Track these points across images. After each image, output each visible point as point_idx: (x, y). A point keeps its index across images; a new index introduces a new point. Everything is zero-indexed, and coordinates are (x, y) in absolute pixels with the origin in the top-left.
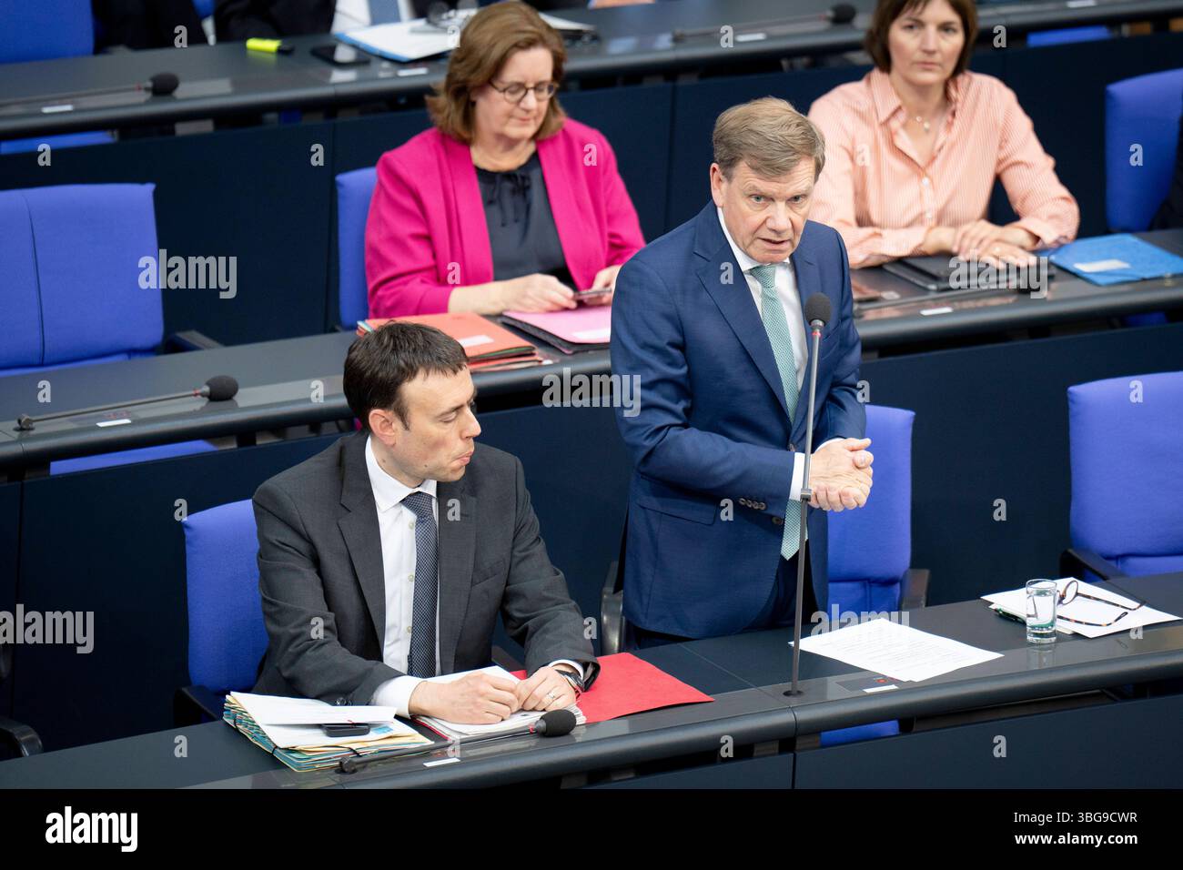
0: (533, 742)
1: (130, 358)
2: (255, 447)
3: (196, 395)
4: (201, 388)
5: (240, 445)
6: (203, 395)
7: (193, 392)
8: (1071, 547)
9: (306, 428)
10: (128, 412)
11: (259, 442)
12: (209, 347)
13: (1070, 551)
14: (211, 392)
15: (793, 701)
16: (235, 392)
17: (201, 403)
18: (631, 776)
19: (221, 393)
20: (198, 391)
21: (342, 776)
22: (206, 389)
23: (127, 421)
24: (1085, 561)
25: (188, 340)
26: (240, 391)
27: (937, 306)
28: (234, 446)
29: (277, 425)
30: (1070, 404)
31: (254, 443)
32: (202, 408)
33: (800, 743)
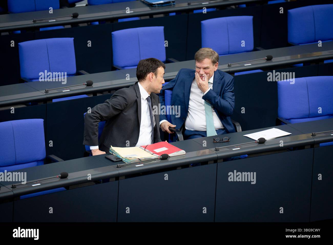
0: (160, 161)
1: (69, 76)
2: (96, 96)
3: (84, 85)
4: (85, 83)
5: (93, 96)
6: (85, 85)
7: (83, 84)
8: (278, 117)
9: (107, 92)
10: (69, 88)
11: (98, 95)
12: (86, 74)
13: (278, 118)
14: (87, 84)
15: (217, 152)
16: (92, 84)
17: (85, 86)
18: (180, 168)
19: (89, 84)
20: (84, 84)
21: (118, 168)
22: (86, 83)
23: (69, 90)
24: (282, 120)
25: (82, 72)
26: (93, 84)
27: (248, 64)
28: (92, 96)
29: (101, 91)
30: (278, 85)
31: (97, 95)
32: (85, 88)
33: (218, 161)
